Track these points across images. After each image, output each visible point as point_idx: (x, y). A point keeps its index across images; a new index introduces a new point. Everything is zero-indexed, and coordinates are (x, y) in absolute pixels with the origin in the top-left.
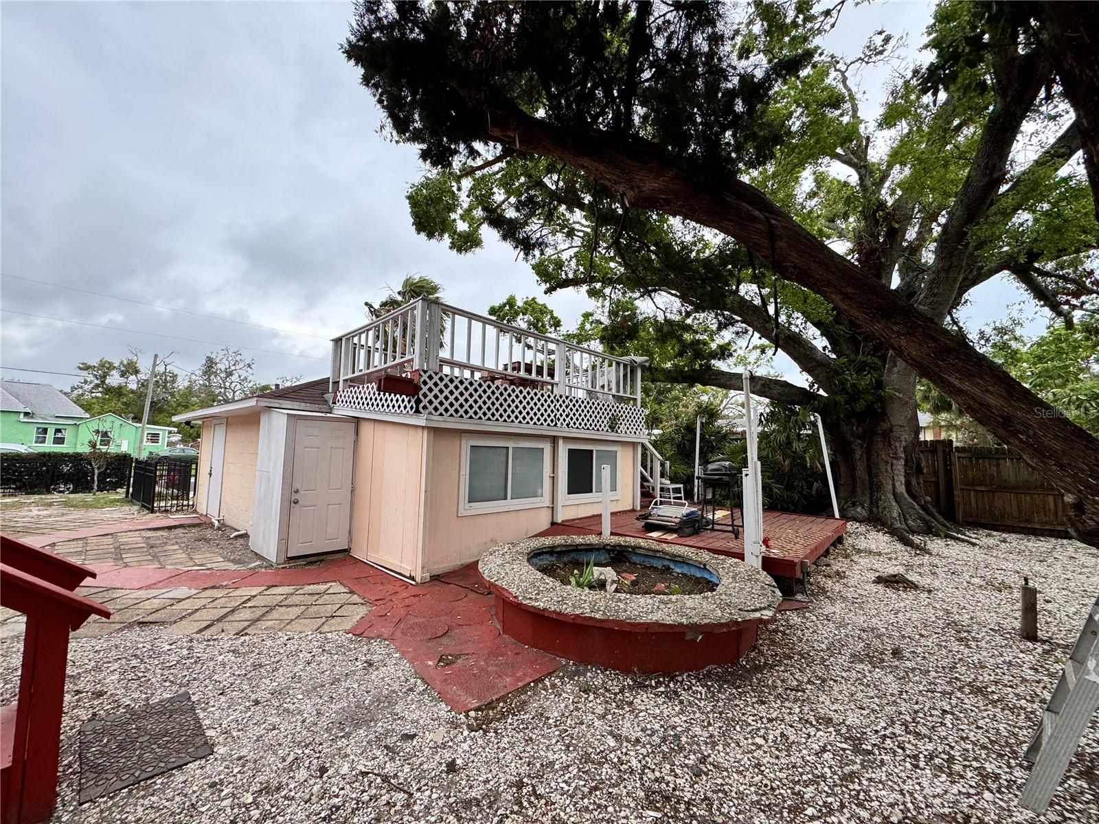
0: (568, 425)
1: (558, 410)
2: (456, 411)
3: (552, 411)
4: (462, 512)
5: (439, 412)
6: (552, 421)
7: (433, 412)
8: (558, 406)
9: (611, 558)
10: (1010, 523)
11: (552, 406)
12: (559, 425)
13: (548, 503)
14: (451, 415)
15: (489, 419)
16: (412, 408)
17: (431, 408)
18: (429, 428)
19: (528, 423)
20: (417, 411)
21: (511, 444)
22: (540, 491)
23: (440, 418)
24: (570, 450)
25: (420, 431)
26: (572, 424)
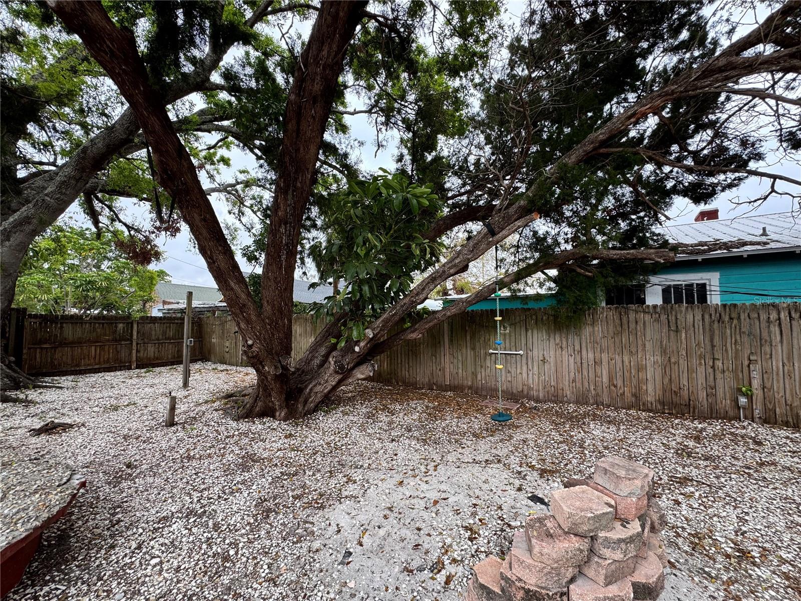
10: (64, 369)
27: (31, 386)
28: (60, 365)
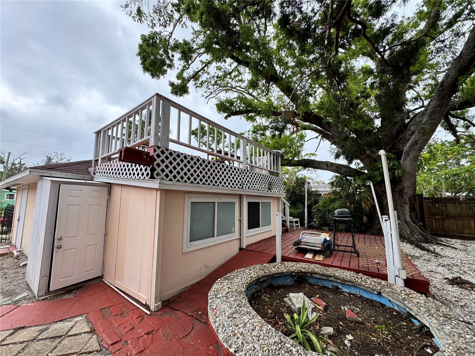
0: (249, 188)
1: (243, 178)
2: (182, 178)
3: (240, 179)
4: (186, 250)
5: (169, 178)
6: (240, 185)
7: (165, 178)
8: (243, 176)
9: (295, 281)
11: (240, 176)
12: (244, 188)
13: (237, 236)
14: (178, 181)
15: (204, 184)
16: (148, 175)
17: (163, 175)
18: (161, 190)
19: (227, 186)
20: (152, 177)
21: (216, 200)
22: (233, 229)
23: (170, 182)
24: (248, 202)
25: (154, 192)
26: (250, 187)
27: (435, 243)
28: (449, 231)
